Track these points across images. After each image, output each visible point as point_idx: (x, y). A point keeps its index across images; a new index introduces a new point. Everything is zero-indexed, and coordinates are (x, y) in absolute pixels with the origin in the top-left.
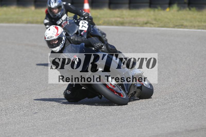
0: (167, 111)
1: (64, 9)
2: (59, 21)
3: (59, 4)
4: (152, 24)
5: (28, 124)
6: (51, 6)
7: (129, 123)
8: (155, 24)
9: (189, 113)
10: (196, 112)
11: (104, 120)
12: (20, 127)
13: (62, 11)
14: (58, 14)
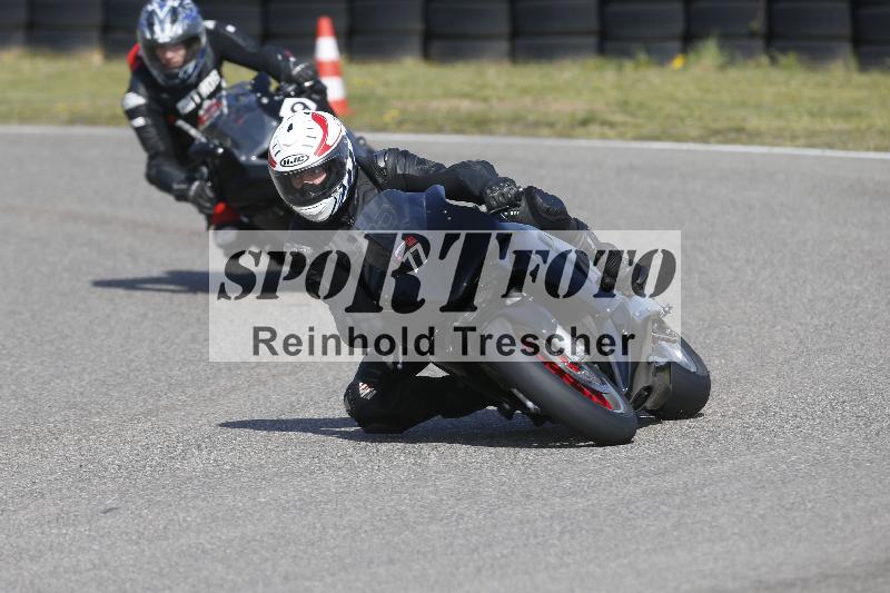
0: (678, 500)
1: (209, 50)
2: (189, 98)
3: (189, 26)
4: (612, 125)
5: (74, 560)
6: (156, 37)
7: (512, 553)
8: (625, 124)
9: (772, 508)
10: (802, 507)
11: (404, 541)
12: (43, 573)
13: (202, 57)
14: (185, 68)
